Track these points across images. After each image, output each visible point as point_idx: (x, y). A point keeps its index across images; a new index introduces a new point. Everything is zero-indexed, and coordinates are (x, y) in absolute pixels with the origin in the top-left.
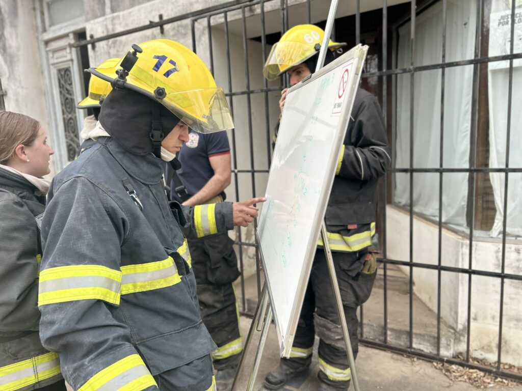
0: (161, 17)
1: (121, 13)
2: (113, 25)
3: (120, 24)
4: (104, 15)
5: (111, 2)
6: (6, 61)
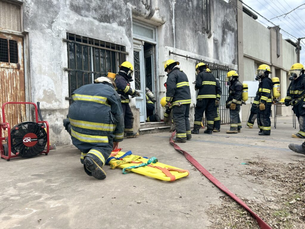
0: (187, 55)
1: (178, 50)
2: (176, 51)
4: (173, 47)
5: (176, 45)
6: (130, 41)
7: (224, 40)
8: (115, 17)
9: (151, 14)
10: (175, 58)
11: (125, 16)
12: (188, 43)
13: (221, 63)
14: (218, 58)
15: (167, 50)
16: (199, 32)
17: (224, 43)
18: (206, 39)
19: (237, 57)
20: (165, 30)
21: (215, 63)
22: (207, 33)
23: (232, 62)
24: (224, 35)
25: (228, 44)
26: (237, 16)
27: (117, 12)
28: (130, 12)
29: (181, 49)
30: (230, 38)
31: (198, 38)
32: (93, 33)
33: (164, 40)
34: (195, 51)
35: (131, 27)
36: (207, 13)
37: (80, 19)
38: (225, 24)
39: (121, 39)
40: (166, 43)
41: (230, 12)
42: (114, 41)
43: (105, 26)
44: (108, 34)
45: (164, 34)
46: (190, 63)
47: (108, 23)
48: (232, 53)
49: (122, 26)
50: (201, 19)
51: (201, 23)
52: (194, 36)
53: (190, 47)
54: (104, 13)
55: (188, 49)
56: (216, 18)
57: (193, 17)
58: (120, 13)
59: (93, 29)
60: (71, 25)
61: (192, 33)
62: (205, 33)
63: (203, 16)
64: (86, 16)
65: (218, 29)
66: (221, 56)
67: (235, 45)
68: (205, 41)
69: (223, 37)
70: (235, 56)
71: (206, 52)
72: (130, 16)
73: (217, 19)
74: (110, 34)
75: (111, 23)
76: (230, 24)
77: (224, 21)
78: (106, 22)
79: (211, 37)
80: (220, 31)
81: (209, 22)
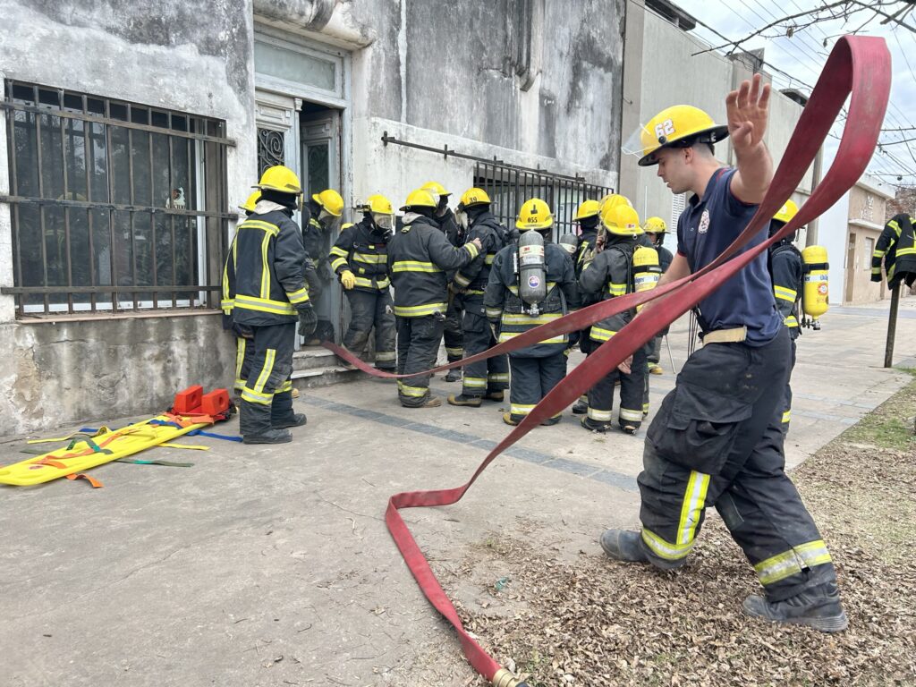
0: (446, 146)
1: (415, 128)
2: (407, 134)
3: (413, 135)
4: (399, 121)
5: (407, 114)
6: (243, 102)
7: (575, 94)
8: (186, 24)
9: (321, 18)
10: (403, 154)
11: (224, 22)
12: (452, 108)
13: (564, 168)
14: (551, 153)
15: (375, 130)
16: (491, 71)
17: (577, 104)
18: (516, 94)
19: (616, 148)
20: (373, 67)
21: (542, 168)
22: (520, 76)
23: (601, 163)
24: (578, 81)
25: (589, 107)
26: (624, 21)
27: (196, 10)
28: (245, 9)
29: (426, 127)
30: (596, 89)
31: (488, 88)
32: (104, 79)
33: (367, 96)
34: (476, 130)
35: (246, 58)
36: (520, 12)
37: (56, 32)
38: (584, 45)
39: (210, 96)
40: (375, 109)
41: (600, 10)
42: (185, 101)
43: (148, 56)
44: (161, 82)
45: (369, 79)
46: (458, 170)
47: (160, 44)
48: (603, 136)
49: (213, 55)
50: (500, 32)
51: (499, 43)
52: (475, 86)
53: (458, 120)
54: (146, 12)
55: (450, 124)
56: (553, 29)
57: (471, 25)
58: (206, 12)
59: (106, 65)
60: (23, 53)
61: (465, 76)
62: (511, 76)
63: (509, 21)
64: (77, 24)
65: (557, 61)
66: (562, 144)
67: (612, 110)
68: (510, 102)
69: (574, 85)
70: (610, 143)
71: (511, 132)
72: (244, 23)
73: (557, 31)
74: (167, 80)
75: (174, 47)
76: (599, 45)
77: (580, 35)
78: (153, 42)
79: (529, 87)
80: (563, 70)
81: (525, 41)
